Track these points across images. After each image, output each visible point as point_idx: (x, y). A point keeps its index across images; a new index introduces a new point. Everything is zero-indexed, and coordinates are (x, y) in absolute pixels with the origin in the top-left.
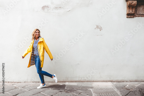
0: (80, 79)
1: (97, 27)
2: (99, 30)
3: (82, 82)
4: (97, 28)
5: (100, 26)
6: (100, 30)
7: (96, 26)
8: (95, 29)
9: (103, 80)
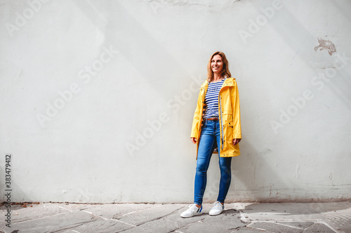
0: (274, 195)
1: (322, 44)
2: (326, 51)
3: (279, 202)
4: (320, 46)
5: (329, 41)
6: (331, 54)
7: (319, 41)
8: (316, 49)
9: (340, 197)
